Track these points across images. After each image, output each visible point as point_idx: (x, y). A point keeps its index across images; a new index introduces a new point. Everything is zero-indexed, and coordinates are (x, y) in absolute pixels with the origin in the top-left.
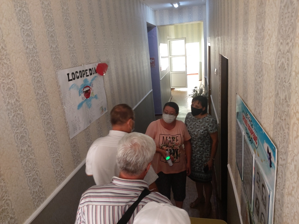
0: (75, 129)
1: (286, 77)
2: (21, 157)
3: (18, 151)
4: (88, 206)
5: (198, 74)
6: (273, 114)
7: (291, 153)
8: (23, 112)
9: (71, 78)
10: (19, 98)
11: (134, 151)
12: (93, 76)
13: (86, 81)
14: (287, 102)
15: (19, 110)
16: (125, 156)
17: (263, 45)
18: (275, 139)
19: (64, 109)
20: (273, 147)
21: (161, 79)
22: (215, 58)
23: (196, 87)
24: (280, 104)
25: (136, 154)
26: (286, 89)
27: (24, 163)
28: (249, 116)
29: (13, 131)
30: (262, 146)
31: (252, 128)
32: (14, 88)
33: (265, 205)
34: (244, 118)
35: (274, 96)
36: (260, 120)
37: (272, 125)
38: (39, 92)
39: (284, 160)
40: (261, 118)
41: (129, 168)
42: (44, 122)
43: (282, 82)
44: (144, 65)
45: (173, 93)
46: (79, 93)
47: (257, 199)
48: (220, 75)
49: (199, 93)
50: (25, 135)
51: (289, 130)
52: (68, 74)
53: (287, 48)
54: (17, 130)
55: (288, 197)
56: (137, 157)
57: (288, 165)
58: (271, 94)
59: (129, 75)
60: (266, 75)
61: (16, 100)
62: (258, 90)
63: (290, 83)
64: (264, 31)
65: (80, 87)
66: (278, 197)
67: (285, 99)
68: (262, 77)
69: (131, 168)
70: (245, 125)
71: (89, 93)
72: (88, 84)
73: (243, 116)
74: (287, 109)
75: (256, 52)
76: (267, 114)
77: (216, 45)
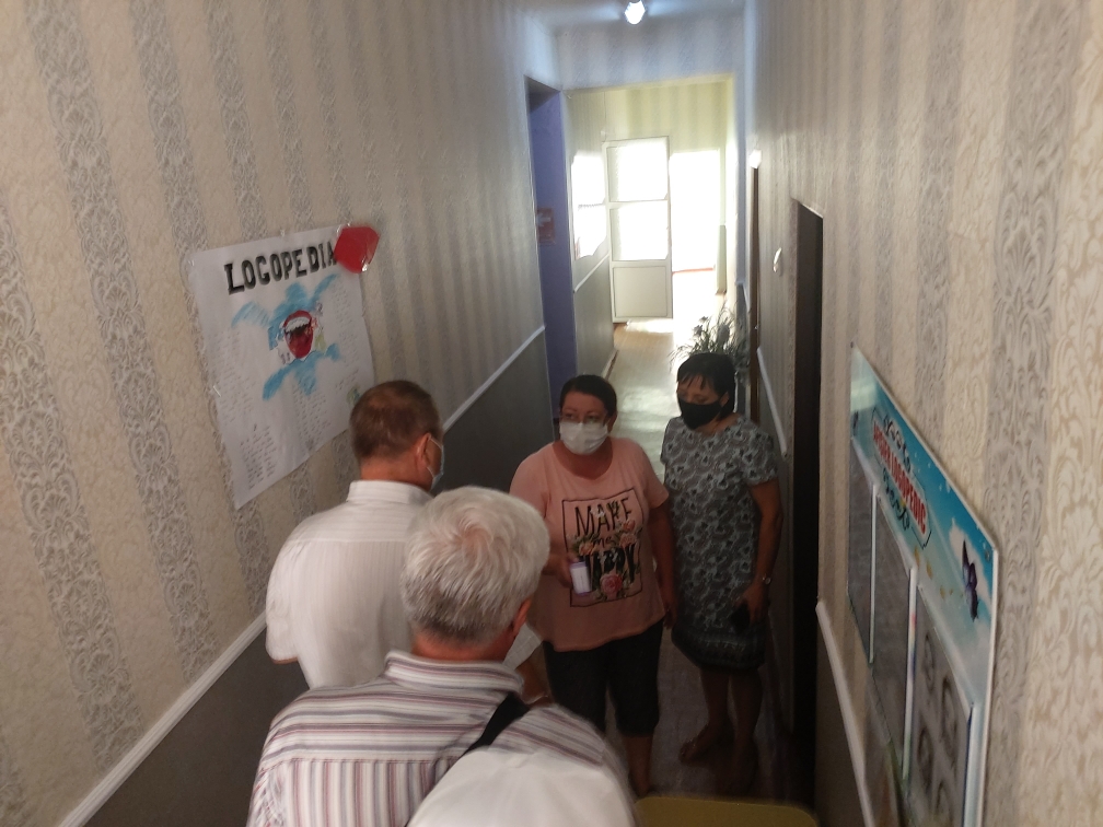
0: (253, 472)
1: (1034, 286)
2: (50, 576)
3: (38, 553)
4: (295, 762)
5: (711, 269)
6: (985, 421)
7: (1051, 567)
8: (56, 409)
9: (238, 280)
10: (42, 355)
11: (467, 556)
12: (321, 273)
13: (295, 291)
14: (1035, 377)
15: (40, 402)
16: (434, 576)
17: (951, 169)
18: (993, 516)
19: (213, 397)
20: (984, 546)
21: (576, 289)
22: (775, 211)
23: (704, 319)
24: (1010, 385)
25: (476, 568)
26: (1033, 331)
27: (60, 600)
28: (896, 428)
29: (19, 477)
30: (943, 539)
31: (909, 471)
32: (21, 319)
33: (953, 755)
34: (877, 437)
35: (987, 357)
36: (936, 444)
37: (980, 461)
38: (118, 333)
39: (1024, 591)
40: (939, 436)
41: (450, 620)
42: (138, 445)
43: (1019, 307)
44: (515, 233)
45: (620, 341)
46: (271, 336)
47: (924, 732)
48: (791, 277)
49: (714, 340)
50: (63, 494)
51: (1041, 482)
52: (229, 267)
53: (1040, 180)
54: (34, 475)
55: (1035, 726)
56: (479, 579)
57: (1038, 609)
58: (977, 350)
59: (457, 270)
60: (962, 278)
61: (32, 362)
62: (930, 332)
63: (1047, 310)
64: (953, 117)
65: (271, 316)
66: (999, 726)
67: (1031, 367)
68: (947, 283)
69: (455, 619)
70: (883, 461)
71: (309, 339)
72: (305, 303)
73: (876, 428)
74: (1035, 404)
75: (924, 193)
76: (963, 419)
77: (781, 165)
